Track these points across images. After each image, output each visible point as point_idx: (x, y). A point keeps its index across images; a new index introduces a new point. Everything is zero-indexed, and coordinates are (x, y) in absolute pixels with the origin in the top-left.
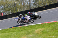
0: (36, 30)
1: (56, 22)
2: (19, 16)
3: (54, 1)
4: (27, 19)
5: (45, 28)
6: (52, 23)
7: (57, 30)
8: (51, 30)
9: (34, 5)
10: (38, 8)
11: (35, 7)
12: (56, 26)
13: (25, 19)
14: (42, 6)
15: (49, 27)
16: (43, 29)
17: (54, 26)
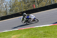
0: (12, 37)
1: (32, 28)
2: (23, 16)
3: (30, 7)
4: (31, 19)
5: (22, 34)
6: (28, 29)
7: (33, 36)
8: (27, 36)
9: (10, 11)
10: (15, 14)
11: (12, 13)
12: (32, 32)
13: (29, 18)
14: (18, 12)
15: (25, 33)
16: (19, 35)
17: (30, 32)
